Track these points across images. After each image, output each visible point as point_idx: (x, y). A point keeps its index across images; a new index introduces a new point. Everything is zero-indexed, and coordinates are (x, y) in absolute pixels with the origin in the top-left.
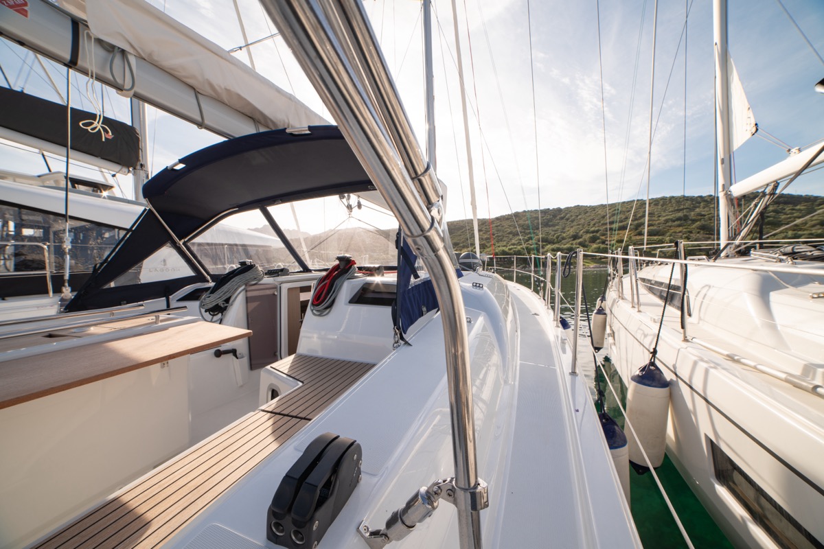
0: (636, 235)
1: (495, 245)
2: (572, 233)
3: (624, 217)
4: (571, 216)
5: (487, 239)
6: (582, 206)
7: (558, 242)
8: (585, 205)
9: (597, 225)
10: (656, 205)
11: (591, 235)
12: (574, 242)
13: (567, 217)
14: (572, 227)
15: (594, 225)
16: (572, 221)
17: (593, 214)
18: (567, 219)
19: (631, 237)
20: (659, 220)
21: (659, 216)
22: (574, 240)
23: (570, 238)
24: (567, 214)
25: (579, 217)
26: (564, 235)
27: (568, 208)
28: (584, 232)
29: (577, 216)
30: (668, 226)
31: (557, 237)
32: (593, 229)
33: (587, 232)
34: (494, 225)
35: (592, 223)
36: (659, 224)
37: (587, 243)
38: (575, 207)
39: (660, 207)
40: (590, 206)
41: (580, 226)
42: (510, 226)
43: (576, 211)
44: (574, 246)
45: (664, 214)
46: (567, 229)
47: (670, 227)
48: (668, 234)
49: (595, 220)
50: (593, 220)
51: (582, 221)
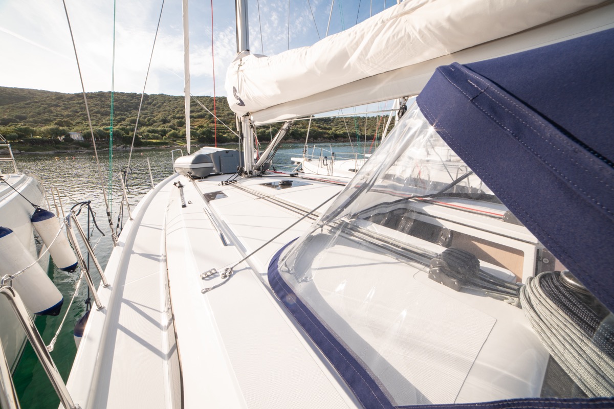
0: (210, 123)
1: (82, 123)
2: (161, 118)
3: (199, 108)
4: (158, 103)
5: (68, 116)
6: (165, 95)
7: (151, 124)
8: (169, 95)
9: (180, 112)
10: (220, 102)
11: (178, 120)
12: (166, 125)
13: (154, 103)
14: (159, 112)
15: (178, 112)
16: (159, 107)
17: (176, 103)
18: (155, 105)
19: (208, 124)
20: (223, 113)
21: (223, 110)
22: (164, 123)
23: (160, 121)
24: (153, 100)
25: (165, 104)
26: (155, 119)
27: (153, 95)
28: (171, 118)
29: (163, 103)
30: (230, 118)
31: (149, 120)
32: (178, 115)
33: (174, 118)
34: (75, 102)
35: (176, 110)
36: (224, 116)
37: (176, 127)
38: (160, 95)
39: (223, 104)
40: (172, 96)
41: (167, 112)
42: (96, 105)
43: (161, 99)
44: (167, 129)
45: (226, 110)
46: (155, 114)
47: (231, 118)
48: (231, 124)
49: (178, 108)
50: (176, 108)
51: (168, 108)
